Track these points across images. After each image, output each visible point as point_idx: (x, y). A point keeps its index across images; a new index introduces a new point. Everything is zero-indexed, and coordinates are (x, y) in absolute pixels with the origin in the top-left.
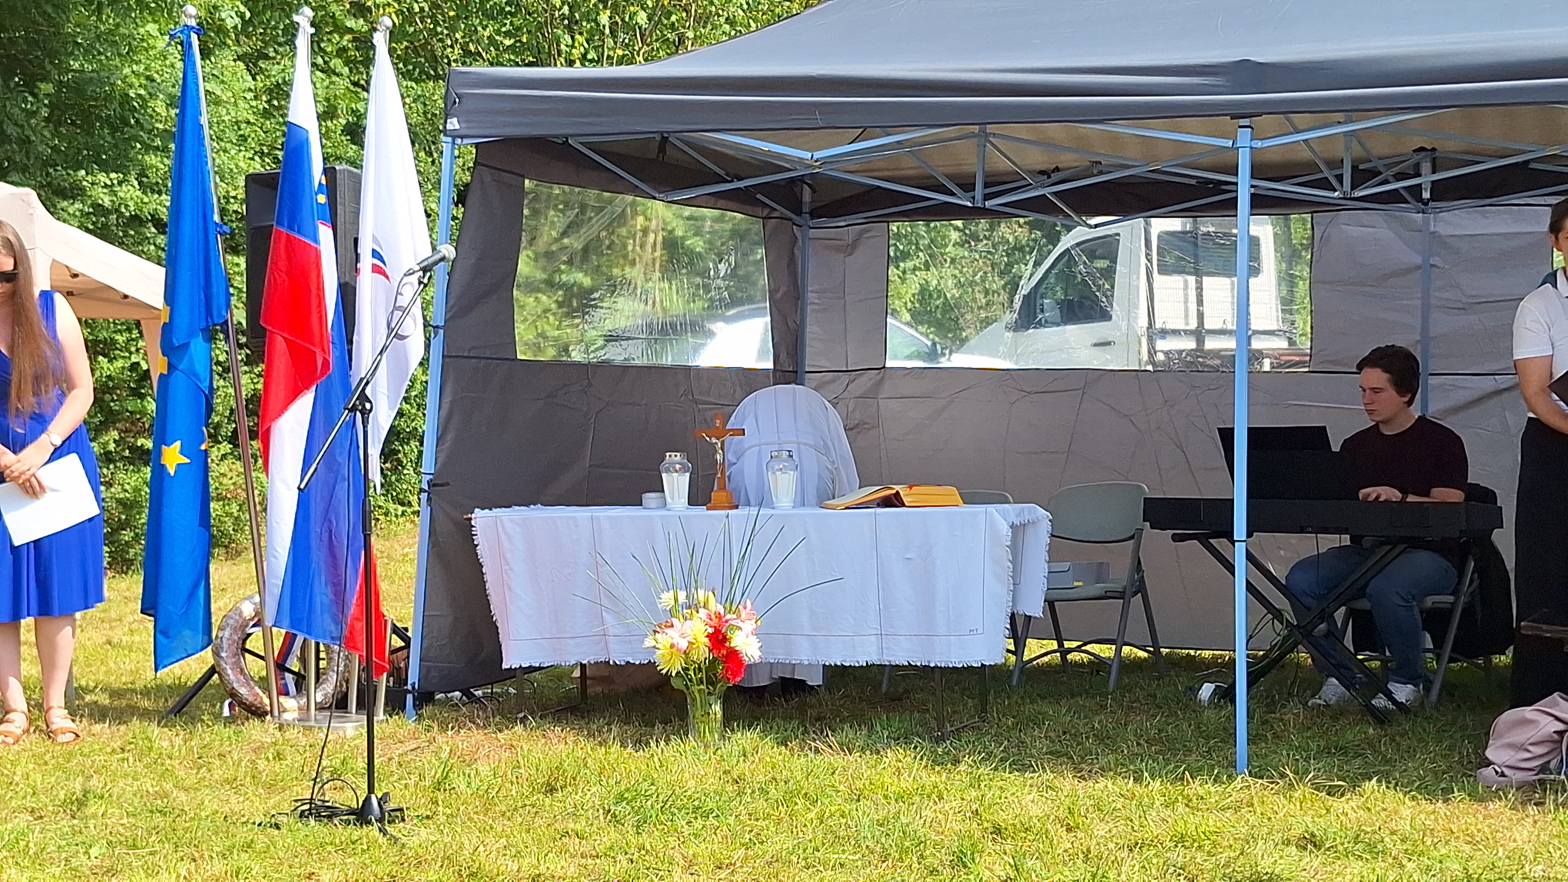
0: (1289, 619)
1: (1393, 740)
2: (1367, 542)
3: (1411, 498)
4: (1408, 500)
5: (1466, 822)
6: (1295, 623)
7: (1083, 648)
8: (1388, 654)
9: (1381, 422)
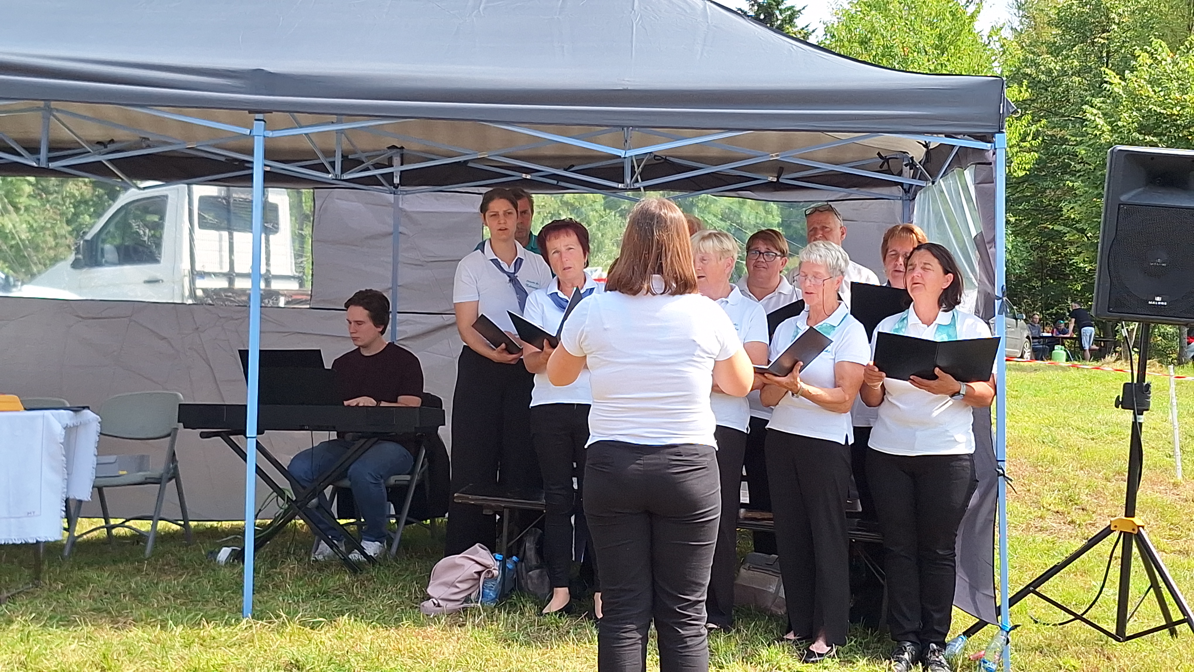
0: (290, 496)
1: (362, 584)
2: (349, 437)
3: (383, 404)
4: (381, 405)
5: (410, 643)
6: (294, 498)
7: (127, 524)
8: (363, 520)
9: (363, 347)
